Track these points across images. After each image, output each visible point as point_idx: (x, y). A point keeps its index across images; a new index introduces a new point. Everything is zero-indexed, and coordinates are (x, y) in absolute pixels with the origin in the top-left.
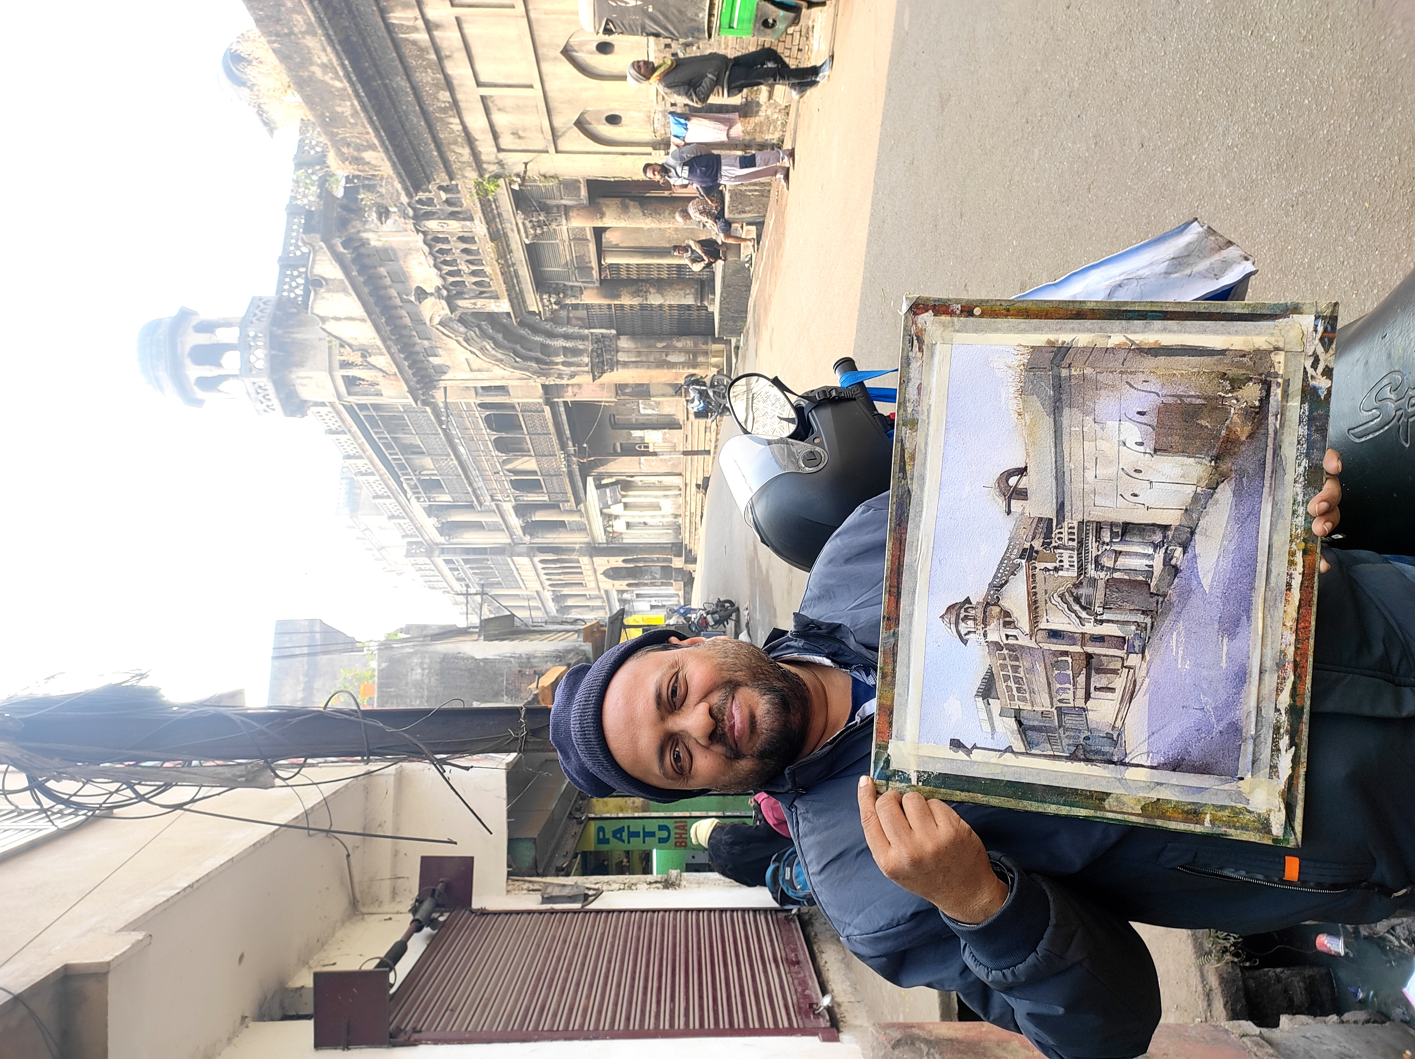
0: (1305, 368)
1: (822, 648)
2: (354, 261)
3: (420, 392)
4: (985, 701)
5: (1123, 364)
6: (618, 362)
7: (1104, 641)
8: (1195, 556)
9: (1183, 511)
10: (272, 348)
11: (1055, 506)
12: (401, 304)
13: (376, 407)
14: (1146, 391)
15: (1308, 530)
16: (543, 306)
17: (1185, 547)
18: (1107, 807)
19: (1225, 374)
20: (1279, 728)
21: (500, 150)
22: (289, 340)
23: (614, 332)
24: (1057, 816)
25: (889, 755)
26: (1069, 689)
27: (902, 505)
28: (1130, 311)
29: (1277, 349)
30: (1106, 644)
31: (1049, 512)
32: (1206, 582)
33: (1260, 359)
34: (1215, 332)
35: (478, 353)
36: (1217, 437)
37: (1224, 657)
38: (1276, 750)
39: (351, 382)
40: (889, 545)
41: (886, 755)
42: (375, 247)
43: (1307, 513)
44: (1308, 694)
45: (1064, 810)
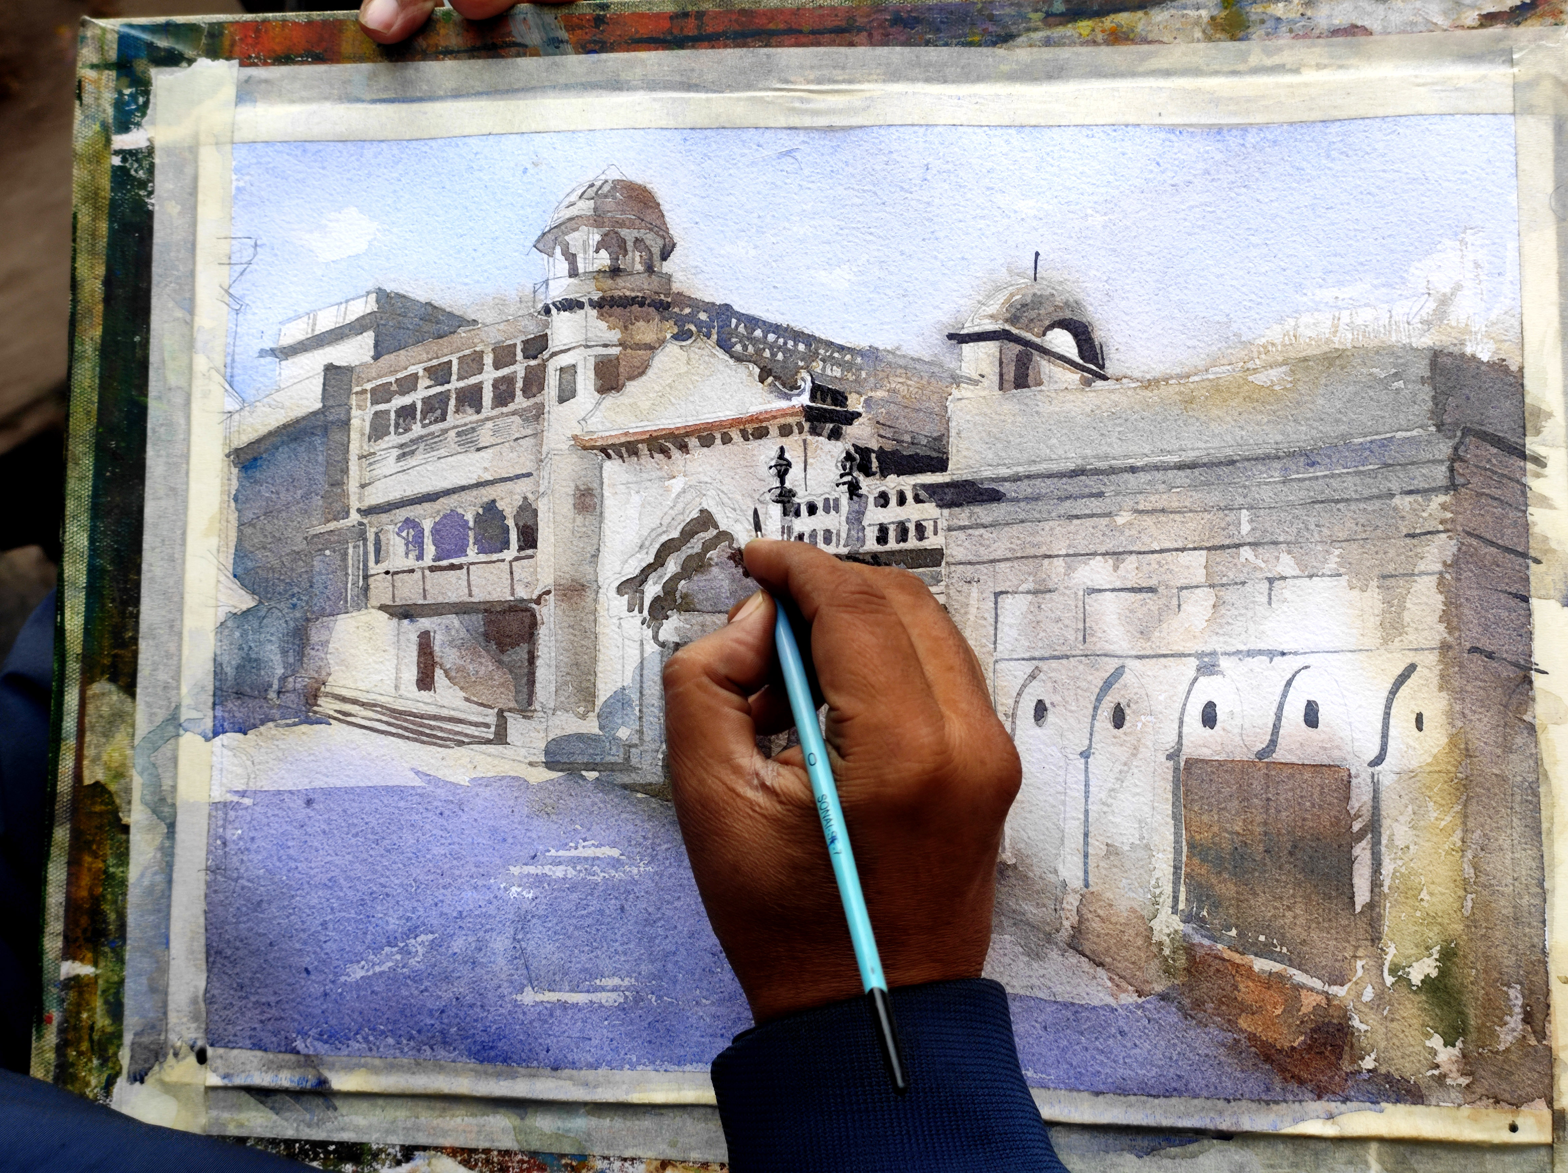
4: (370, 321)
5: (1473, 649)
11: (987, 473)
14: (1386, 725)
18: (96, 688)
25: (190, 61)
26: (420, 557)
29: (1560, 1120)
31: (968, 460)
36: (1246, 944)
41: (189, 53)
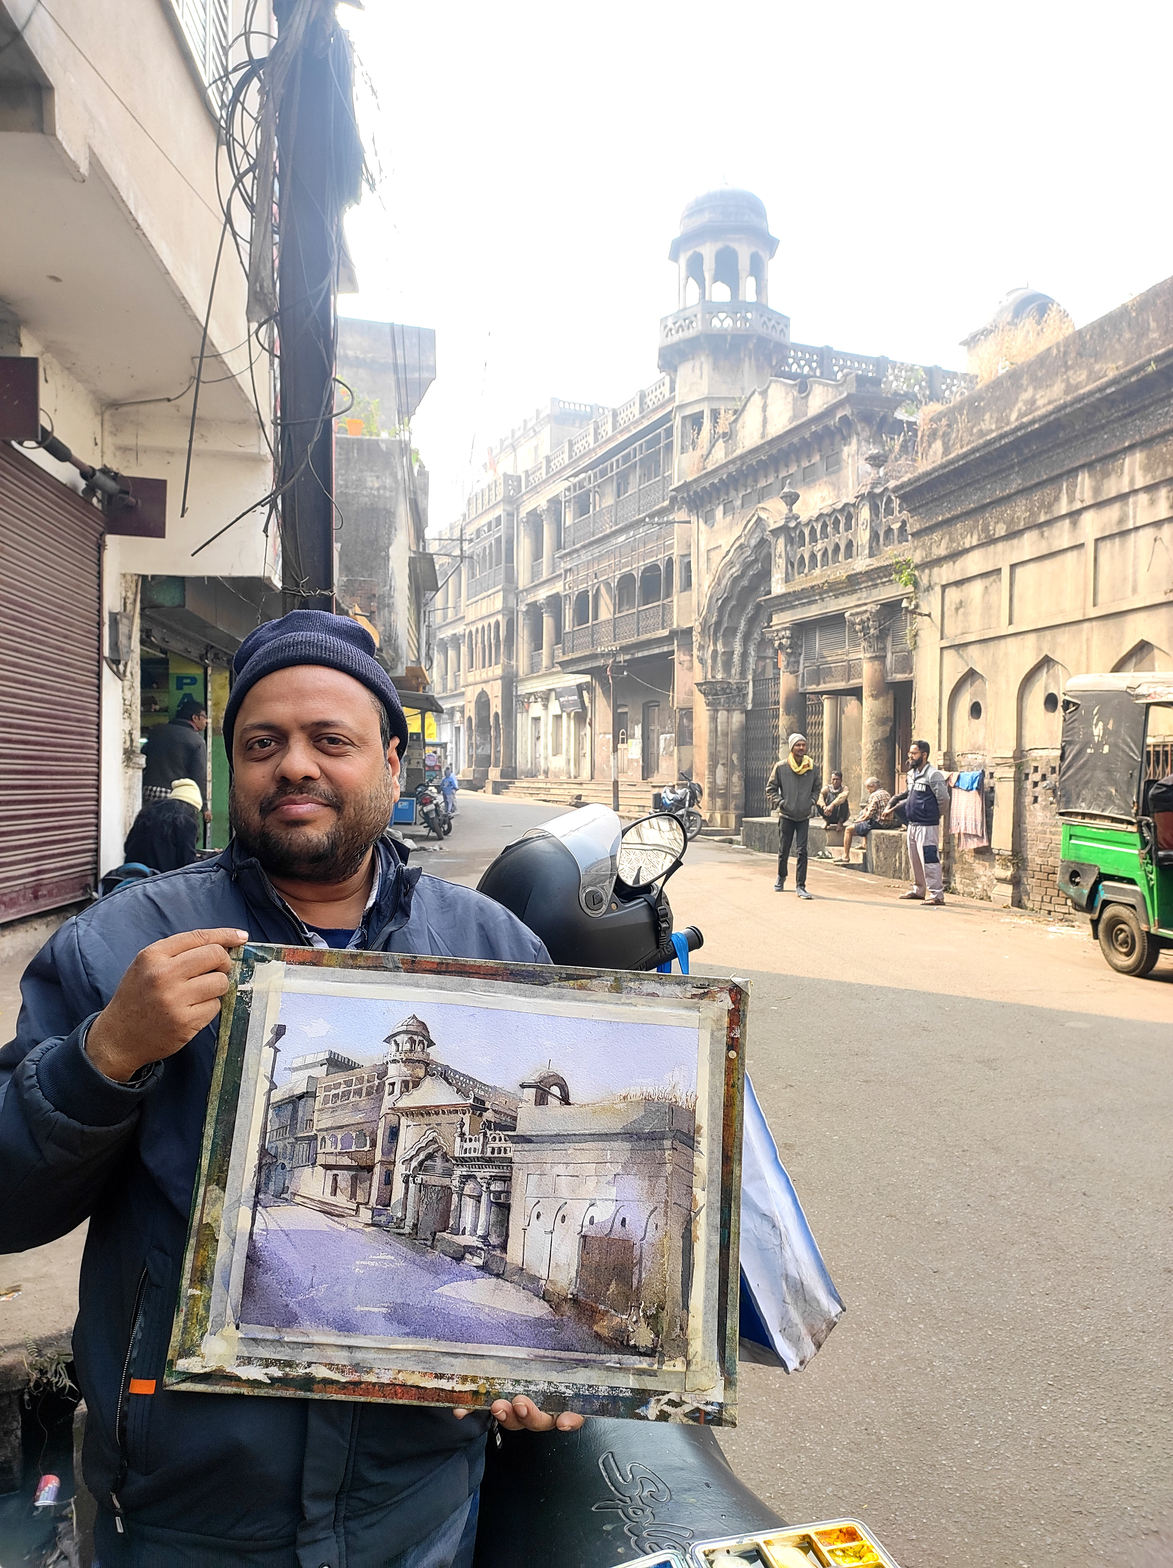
0: (668, 1392)
1: (386, 898)
2: (827, 428)
3: (685, 495)
4: (325, 1062)
5: (675, 1203)
6: (717, 711)
7: (386, 1184)
8: (473, 1278)
9: (521, 1266)
10: (734, 337)
11: (528, 1133)
12: (780, 477)
13: (669, 447)
14: (646, 1227)
15: (499, 1396)
16: (778, 631)
17: (484, 1268)
18: (211, 1187)
19: (663, 1309)
20: (290, 1366)
21: (944, 587)
22: (742, 355)
23: (750, 707)
24: (201, 1136)
25: (269, 961)
26: (336, 1148)
27: (533, 976)
28: (730, 1211)
29: (688, 1364)
30: (382, 1186)
31: (522, 1128)
32: (446, 1290)
33: (678, 1346)
34: (707, 1299)
35: (727, 558)
36: (597, 1300)
37: (367, 1309)
38: (268, 1363)
39: (696, 420)
40: (491, 963)
41: (269, 958)
42: (842, 451)
43: (516, 1395)
44: (326, 1396)
45: (207, 1143)
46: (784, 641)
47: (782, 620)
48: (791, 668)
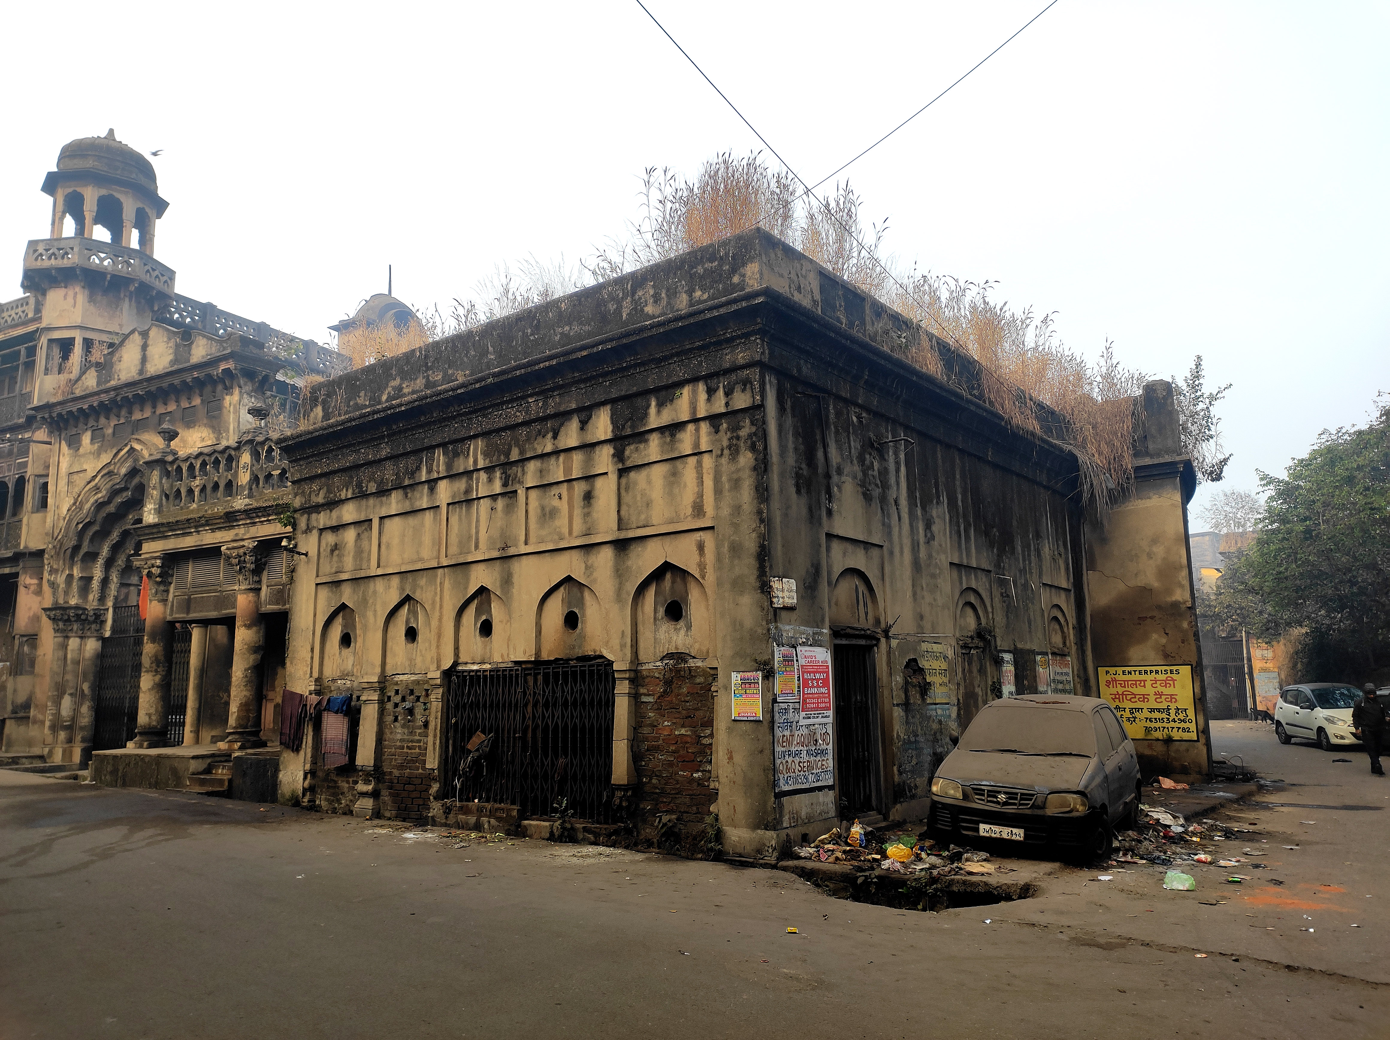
2: (209, 376)
3: (47, 416)
6: (67, 637)
10: (114, 276)
12: (158, 412)
13: (30, 365)
16: (147, 559)
21: (321, 531)
22: (122, 295)
23: (107, 634)
35: (93, 484)
39: (66, 346)
42: (224, 399)
46: (154, 570)
47: (152, 548)
48: (159, 596)
